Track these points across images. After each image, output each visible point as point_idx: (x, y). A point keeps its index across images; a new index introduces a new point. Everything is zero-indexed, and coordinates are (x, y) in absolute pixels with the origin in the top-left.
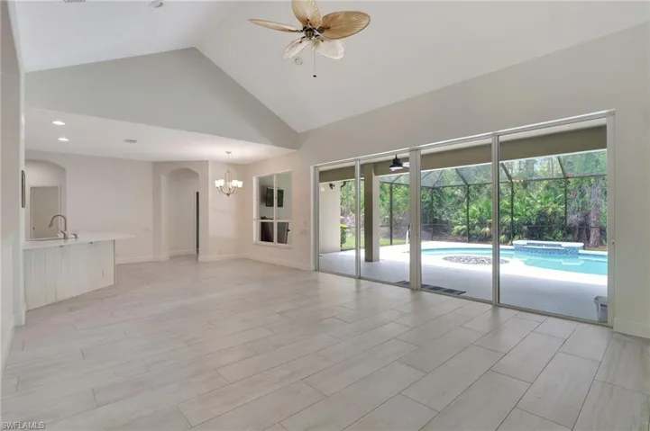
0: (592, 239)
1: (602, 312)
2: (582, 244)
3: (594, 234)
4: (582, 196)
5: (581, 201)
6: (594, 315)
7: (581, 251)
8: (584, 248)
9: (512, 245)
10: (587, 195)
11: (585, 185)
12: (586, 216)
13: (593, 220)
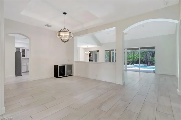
0: (148, 64)
1: (154, 72)
2: (147, 65)
3: (149, 63)
4: (147, 55)
5: (146, 56)
6: (153, 72)
7: (147, 66)
8: (148, 66)
9: (134, 65)
10: (148, 55)
11: (147, 53)
12: (147, 59)
13: (149, 60)
